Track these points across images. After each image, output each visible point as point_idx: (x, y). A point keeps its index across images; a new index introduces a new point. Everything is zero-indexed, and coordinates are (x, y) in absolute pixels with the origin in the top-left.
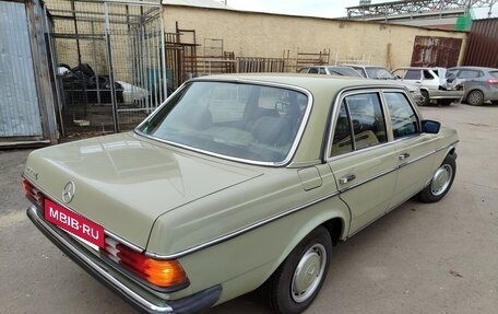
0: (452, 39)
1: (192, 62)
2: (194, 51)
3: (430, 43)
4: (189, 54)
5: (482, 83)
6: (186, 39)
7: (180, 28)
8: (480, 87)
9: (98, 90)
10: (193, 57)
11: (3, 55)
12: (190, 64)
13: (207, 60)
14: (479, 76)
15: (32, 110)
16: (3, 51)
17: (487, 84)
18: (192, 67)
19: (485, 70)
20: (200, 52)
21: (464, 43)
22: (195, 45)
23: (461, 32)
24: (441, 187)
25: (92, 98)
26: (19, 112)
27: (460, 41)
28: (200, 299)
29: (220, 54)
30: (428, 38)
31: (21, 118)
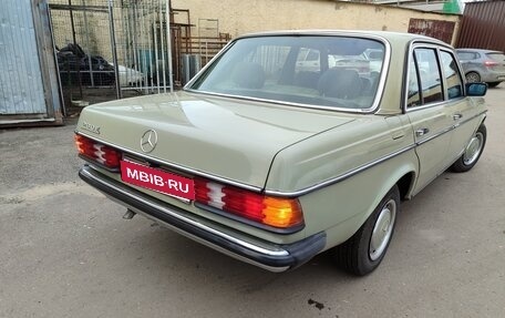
0: (445, 22)
1: (187, 43)
2: (188, 32)
3: (424, 26)
4: (183, 35)
5: (478, 65)
6: (180, 19)
7: (173, 7)
8: (476, 69)
9: (91, 71)
10: (187, 38)
11: (3, 25)
12: (184, 45)
13: (202, 40)
14: (475, 58)
15: (36, 87)
16: (3, 21)
17: (484, 66)
18: (187, 48)
19: (482, 52)
20: (194, 33)
21: (456, 27)
22: (189, 25)
23: (454, 15)
24: (471, 157)
25: (86, 80)
26: (21, 88)
27: (453, 24)
28: (310, 244)
29: (216, 35)
30: (422, 20)
31: (24, 94)
